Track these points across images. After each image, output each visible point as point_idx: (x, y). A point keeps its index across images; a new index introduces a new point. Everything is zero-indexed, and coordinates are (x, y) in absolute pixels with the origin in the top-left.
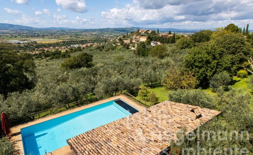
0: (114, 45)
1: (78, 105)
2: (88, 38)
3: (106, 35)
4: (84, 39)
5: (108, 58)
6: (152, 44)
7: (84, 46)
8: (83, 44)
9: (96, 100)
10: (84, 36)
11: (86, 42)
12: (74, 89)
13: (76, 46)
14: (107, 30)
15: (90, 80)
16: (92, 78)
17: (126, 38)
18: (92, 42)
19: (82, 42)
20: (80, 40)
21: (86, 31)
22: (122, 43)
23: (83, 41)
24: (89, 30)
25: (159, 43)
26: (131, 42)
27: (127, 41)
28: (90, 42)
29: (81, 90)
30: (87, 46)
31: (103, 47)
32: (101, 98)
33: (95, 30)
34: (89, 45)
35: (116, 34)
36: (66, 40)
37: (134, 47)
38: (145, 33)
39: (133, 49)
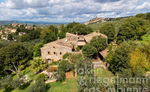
26: (3, 34)
38: (16, 26)
39: (4, 38)
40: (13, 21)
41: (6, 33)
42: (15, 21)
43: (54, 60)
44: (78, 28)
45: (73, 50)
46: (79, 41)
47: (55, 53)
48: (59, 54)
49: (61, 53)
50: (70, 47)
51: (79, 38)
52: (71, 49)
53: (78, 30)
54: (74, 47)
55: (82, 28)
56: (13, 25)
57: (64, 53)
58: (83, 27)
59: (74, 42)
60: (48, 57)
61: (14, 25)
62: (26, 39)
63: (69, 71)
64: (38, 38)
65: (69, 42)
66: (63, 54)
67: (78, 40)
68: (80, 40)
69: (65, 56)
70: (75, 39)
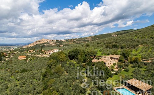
49: (112, 63)
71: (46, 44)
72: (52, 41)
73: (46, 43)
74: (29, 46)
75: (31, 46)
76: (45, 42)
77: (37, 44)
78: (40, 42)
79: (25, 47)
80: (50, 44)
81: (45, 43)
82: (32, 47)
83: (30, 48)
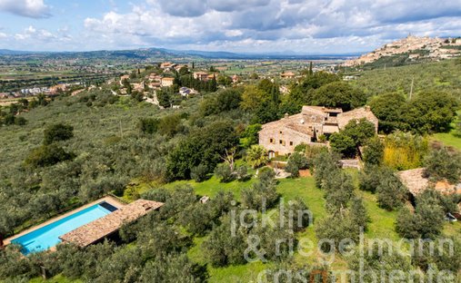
0: (115, 93)
1: (61, 213)
2: (59, 74)
3: (99, 66)
4: (50, 76)
5: (103, 125)
6: (181, 92)
7: (52, 90)
8: (49, 86)
9: (81, 205)
10: (50, 67)
11: (56, 81)
12: (54, 198)
13: (35, 90)
14: (101, 55)
15: (72, 182)
16: (74, 180)
17: (137, 79)
18: (69, 82)
19: (47, 82)
20: (42, 76)
21: (54, 56)
22: (130, 90)
23: (50, 79)
24: (60, 54)
25: (192, 91)
26: (147, 89)
27: (138, 86)
28: (64, 82)
29: (62, 197)
30: (59, 90)
31: (93, 98)
32: (86, 203)
33: (74, 55)
34: (63, 87)
35: (120, 64)
36: (8, 76)
37: (151, 97)
38: (171, 69)
39: (149, 100)
40: (154, 49)
41: (150, 86)
42: (158, 50)
43: (279, 154)
44: (330, 93)
45: (314, 139)
46: (326, 124)
47: (281, 142)
48: (288, 144)
49: (291, 143)
50: (308, 134)
51: (326, 119)
52: (310, 137)
53: (330, 97)
54: (315, 134)
55: (338, 94)
56: (162, 66)
57: (297, 143)
58: (341, 91)
59: (318, 126)
60: (270, 147)
61: (166, 66)
62: (214, 110)
63: (305, 168)
64: (235, 107)
65: (307, 125)
66: (294, 146)
67: (324, 122)
68: (328, 122)
69: (299, 148)
70: (318, 119)
71: (416, 56)
72: (447, 42)
73: (417, 51)
74: (359, 62)
75: (363, 63)
76: (413, 48)
77: (384, 55)
78: (396, 47)
79: (346, 65)
80: (431, 55)
81: (411, 52)
82: (368, 65)
83: (358, 67)
